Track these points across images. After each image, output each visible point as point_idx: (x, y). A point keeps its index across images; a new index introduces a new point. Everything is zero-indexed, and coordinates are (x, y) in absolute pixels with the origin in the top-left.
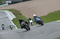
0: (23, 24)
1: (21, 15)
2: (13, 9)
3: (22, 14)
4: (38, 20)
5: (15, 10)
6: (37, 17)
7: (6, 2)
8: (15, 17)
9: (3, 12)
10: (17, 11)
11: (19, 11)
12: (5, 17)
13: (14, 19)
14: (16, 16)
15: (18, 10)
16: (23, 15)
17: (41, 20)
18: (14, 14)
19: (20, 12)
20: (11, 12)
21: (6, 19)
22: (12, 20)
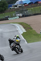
0: (13, 46)
1: (31, 29)
2: (23, 23)
3: (32, 28)
5: (26, 24)
7: (17, 15)
9: (13, 25)
10: (27, 24)
13: (24, 33)
14: (26, 30)
15: (29, 24)
16: (33, 29)
18: (24, 28)
19: (31, 26)
22: (22, 34)
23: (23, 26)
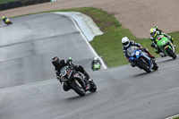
1: (118, 25)
2: (93, 9)
3: (121, 22)
4: (135, 56)
5: (101, 10)
6: (131, 44)
8: (101, 33)
9: (64, 16)
10: (106, 13)
11: (113, 14)
12: (69, 32)
13: (96, 37)
14: (102, 30)
15: (110, 11)
16: (124, 26)
17: (144, 54)
18: (97, 22)
19: (115, 16)
20: (87, 18)
21: (74, 39)
22: (90, 42)
23: (93, 18)
